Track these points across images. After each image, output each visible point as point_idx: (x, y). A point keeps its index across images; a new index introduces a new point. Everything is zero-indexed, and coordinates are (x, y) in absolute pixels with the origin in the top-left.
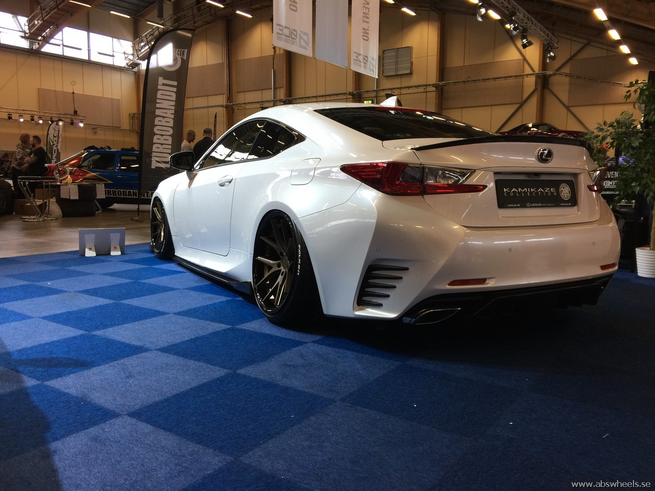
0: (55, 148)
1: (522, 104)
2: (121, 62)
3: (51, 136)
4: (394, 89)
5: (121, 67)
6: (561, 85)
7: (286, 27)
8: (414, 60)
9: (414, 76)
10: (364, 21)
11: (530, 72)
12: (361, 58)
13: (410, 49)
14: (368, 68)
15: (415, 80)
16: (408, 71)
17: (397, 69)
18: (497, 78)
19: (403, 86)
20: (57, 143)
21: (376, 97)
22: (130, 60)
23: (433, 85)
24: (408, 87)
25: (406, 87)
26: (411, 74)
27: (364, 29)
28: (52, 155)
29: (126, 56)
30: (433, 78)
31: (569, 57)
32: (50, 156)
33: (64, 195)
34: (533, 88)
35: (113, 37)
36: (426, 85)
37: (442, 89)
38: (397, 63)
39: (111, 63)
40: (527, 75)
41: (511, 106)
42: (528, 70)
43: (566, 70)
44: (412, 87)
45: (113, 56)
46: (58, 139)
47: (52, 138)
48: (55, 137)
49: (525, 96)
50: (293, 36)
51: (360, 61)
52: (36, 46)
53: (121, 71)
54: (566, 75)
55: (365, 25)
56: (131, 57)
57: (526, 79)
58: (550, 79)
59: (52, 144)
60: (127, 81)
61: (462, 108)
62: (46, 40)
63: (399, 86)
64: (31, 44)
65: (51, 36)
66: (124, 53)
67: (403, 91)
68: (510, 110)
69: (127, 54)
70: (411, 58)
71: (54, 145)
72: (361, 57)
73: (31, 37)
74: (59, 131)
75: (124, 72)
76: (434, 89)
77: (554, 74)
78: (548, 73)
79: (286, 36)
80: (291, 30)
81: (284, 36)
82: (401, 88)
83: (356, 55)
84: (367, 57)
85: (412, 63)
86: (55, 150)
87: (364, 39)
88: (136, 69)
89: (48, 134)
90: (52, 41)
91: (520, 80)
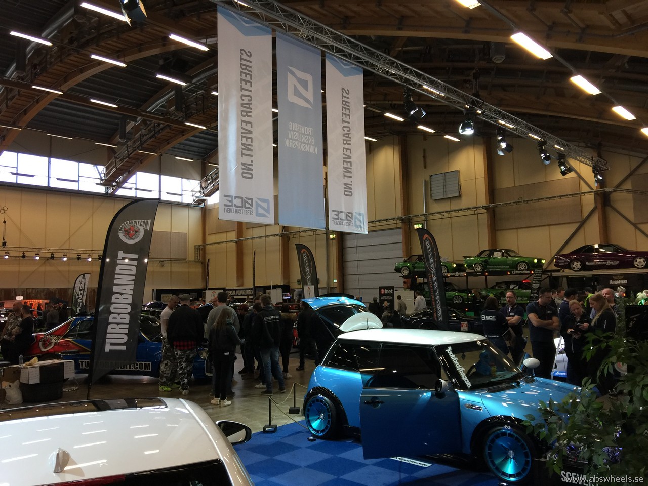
0: (79, 301)
1: (583, 223)
2: (189, 199)
3: (77, 289)
4: (443, 212)
5: (188, 204)
6: (624, 202)
7: (236, 197)
8: (462, 183)
9: (463, 198)
10: (345, 176)
11: (588, 190)
12: (343, 216)
13: (457, 172)
14: (354, 225)
15: (465, 203)
16: (457, 194)
17: (445, 192)
18: (550, 198)
19: (452, 209)
20: (82, 296)
21: (426, 220)
22: (196, 197)
23: (483, 207)
24: (458, 210)
25: (455, 211)
26: (460, 196)
27: (345, 184)
28: (77, 308)
29: (194, 193)
30: (483, 200)
31: (629, 172)
32: (75, 310)
33: (23, 380)
34: (593, 206)
35: (182, 178)
36: (477, 208)
37: (494, 210)
38: (444, 186)
39: (180, 201)
40: (584, 193)
41: (571, 225)
42: (585, 188)
43: (628, 186)
44: (461, 210)
45: (181, 195)
46: (83, 292)
47: (78, 292)
48: (81, 290)
49: (585, 215)
50: (247, 205)
51: (342, 219)
52: (110, 191)
53: (188, 207)
54: (628, 191)
55: (347, 181)
56: (198, 194)
57: (584, 197)
58: (611, 196)
59: (77, 297)
60: (194, 215)
61: (517, 228)
62: (120, 185)
63: (449, 209)
64: (107, 189)
65: (125, 181)
66: (192, 191)
67: (454, 214)
68: (569, 230)
69: (195, 192)
70: (459, 180)
71: (79, 298)
72: (344, 214)
73: (107, 183)
74: (84, 284)
75: (192, 208)
76: (485, 211)
77: (615, 191)
78: (607, 190)
79: (236, 206)
80: (244, 198)
81: (234, 207)
82: (450, 211)
83: (337, 213)
84: (352, 213)
85: (461, 187)
86: (80, 303)
87: (345, 195)
88: (202, 205)
89: (74, 287)
90: (125, 185)
91: (576, 198)
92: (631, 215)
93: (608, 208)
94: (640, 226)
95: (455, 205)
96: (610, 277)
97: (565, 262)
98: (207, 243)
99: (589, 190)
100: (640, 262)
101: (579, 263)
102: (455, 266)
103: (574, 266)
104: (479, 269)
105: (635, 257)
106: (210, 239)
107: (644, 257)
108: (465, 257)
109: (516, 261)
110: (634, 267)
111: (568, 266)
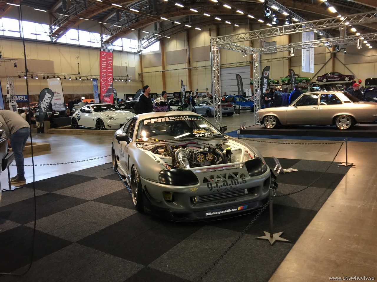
1: (325, 64)
4: (269, 59)
6: (341, 56)
13: (275, 42)
15: (278, 55)
21: (261, 63)
23: (286, 58)
30: (286, 54)
34: (330, 58)
36: (283, 58)
37: (290, 59)
41: (321, 65)
42: (327, 51)
44: (277, 58)
49: (327, 61)
57: (327, 54)
58: (337, 54)
60: (137, 58)
67: (273, 60)
68: (320, 67)
77: (338, 52)
78: (336, 52)
88: (140, 53)
91: (324, 54)
92: (343, 61)
93: (335, 59)
94: (346, 65)
95: (274, 56)
96: (336, 84)
97: (321, 79)
98: (143, 72)
99: (329, 52)
100: (347, 79)
101: (326, 79)
102: (276, 81)
103: (324, 80)
104: (287, 82)
105: (346, 77)
106: (145, 70)
107: (349, 77)
108: (281, 78)
109: (301, 79)
110: (345, 80)
111: (322, 81)
